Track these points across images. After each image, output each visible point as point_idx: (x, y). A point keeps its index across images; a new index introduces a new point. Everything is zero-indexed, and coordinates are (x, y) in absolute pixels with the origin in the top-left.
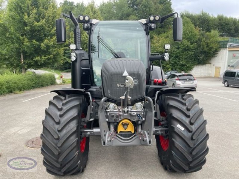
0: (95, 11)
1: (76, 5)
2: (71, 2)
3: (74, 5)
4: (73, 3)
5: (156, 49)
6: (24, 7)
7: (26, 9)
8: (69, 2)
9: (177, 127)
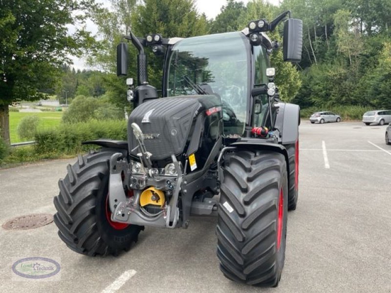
0: (263, 13)
1: (246, 6)
2: (238, 2)
3: (244, 7)
4: (241, 4)
5: (387, 68)
6: (150, 24)
7: (152, 26)
8: (236, 3)
9: (224, 207)
